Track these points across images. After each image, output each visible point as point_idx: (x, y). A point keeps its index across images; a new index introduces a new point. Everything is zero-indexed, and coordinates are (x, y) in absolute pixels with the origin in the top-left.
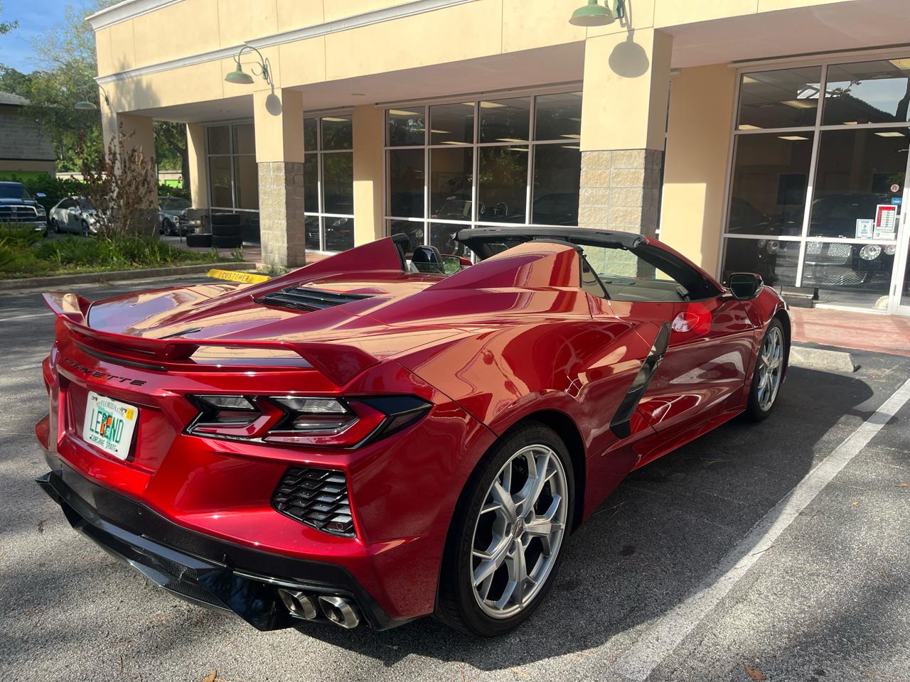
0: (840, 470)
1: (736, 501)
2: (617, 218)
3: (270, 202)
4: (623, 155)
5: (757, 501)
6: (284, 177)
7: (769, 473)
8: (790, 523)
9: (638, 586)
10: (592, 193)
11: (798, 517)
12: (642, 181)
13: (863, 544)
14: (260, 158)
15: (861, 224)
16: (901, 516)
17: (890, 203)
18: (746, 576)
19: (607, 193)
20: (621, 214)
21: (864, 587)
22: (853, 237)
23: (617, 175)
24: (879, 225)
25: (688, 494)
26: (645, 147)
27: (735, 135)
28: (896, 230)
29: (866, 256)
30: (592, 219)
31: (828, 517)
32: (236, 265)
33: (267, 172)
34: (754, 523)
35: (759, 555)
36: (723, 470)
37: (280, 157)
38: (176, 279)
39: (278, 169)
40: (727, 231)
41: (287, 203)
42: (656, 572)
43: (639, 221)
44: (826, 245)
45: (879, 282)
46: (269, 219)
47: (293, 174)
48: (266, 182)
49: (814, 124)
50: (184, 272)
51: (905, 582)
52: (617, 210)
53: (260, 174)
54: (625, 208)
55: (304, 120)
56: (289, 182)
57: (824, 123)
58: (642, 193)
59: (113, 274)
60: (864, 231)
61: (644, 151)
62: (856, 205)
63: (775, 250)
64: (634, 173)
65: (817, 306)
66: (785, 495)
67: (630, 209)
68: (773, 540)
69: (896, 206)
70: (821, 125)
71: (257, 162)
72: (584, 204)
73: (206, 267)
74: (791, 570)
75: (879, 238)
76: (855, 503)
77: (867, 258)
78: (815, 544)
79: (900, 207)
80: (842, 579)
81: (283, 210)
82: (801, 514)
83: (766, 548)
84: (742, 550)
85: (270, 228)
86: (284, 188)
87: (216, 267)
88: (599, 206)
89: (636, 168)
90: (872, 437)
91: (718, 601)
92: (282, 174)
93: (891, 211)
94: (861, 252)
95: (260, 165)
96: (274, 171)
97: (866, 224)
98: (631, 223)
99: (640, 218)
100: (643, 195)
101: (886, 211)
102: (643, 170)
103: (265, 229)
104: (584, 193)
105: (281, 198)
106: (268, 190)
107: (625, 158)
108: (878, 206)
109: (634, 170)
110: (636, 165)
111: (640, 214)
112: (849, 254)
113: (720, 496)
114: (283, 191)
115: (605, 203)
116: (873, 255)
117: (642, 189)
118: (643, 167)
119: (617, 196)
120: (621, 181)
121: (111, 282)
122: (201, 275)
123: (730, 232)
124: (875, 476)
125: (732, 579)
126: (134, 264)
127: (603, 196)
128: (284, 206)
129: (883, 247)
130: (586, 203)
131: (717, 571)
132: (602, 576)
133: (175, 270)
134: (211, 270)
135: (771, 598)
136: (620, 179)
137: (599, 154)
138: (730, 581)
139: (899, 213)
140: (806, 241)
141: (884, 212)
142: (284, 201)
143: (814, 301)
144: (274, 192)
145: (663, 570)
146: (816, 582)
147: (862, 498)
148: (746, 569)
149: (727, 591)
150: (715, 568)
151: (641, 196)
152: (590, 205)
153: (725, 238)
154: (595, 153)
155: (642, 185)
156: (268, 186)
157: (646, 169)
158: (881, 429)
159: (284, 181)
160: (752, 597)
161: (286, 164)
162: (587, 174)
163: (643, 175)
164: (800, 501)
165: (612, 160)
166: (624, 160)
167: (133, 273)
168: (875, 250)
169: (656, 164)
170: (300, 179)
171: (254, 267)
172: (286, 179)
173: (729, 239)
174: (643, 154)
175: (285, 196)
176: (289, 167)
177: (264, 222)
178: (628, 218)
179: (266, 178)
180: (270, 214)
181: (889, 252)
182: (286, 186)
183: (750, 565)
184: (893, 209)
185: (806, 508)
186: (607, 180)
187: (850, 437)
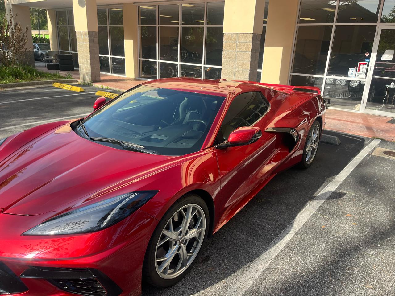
0: (320, 205)
1: (267, 226)
2: (239, 66)
3: (82, 51)
4: (243, 36)
5: (277, 225)
6: (88, 39)
7: (287, 208)
8: (290, 239)
9: (206, 284)
10: (228, 53)
11: (294, 235)
12: (251, 49)
13: (322, 253)
14: (76, 29)
15: (351, 71)
16: (344, 235)
17: (364, 61)
18: (261, 276)
19: (235, 54)
20: (241, 64)
21: (318, 283)
22: (347, 77)
23: (240, 45)
24: (359, 71)
25: (244, 222)
26: (252, 32)
27: (297, 26)
28: (366, 74)
29: (352, 85)
30: (228, 66)
31: (309, 236)
32: (68, 80)
33: (80, 36)
34: (272, 240)
35: (270, 261)
36: (265, 205)
37: (86, 29)
38: (38, 87)
39: (85, 34)
40: (292, 72)
41: (90, 51)
42: (217, 274)
43: (249, 68)
44: (335, 80)
45: (357, 97)
46: (82, 59)
47: (93, 37)
48: (80, 41)
49: (333, 22)
50: (42, 84)
51: (339, 279)
52: (239, 62)
53: (77, 36)
54: (243, 62)
55: (97, 9)
56: (91, 41)
57: (337, 22)
58: (251, 55)
59: (6, 85)
60: (352, 74)
61: (252, 34)
62: (351, 60)
63: (312, 81)
64: (247, 45)
65: (329, 108)
66: (291, 222)
67: (245, 62)
68: (279, 251)
69: (367, 63)
70: (336, 23)
71: (75, 30)
72: (225, 58)
73: (53, 81)
74: (284, 271)
75: (359, 77)
76: (323, 227)
77: (353, 86)
78: (299, 254)
79: (369, 63)
80: (308, 277)
81: (89, 55)
82: (296, 234)
83: (274, 257)
84: (263, 258)
85: (83, 63)
86: (88, 44)
87: (57, 82)
88: (231, 60)
89: (248, 43)
90: (339, 185)
91: (243, 293)
92: (87, 37)
93: (364, 65)
94: (350, 83)
95: (77, 33)
96: (83, 36)
97: (353, 71)
98: (245, 69)
99: (249, 66)
100: (251, 56)
101: (363, 65)
102: (252, 44)
103: (80, 64)
104: (224, 53)
105: (87, 49)
106: (81, 45)
107: (243, 37)
108: (359, 62)
109: (247, 43)
110: (248, 41)
111: (250, 65)
112: (345, 84)
113: (260, 223)
114: (88, 46)
115: (234, 59)
116: (356, 84)
117: (250, 53)
118: (251, 42)
119: (239, 55)
120: (241, 49)
121: (5, 89)
122: (50, 85)
123: (293, 72)
124: (336, 209)
125: (254, 278)
126: (17, 79)
127: (233, 55)
128: (89, 53)
129: (360, 81)
130: (226, 58)
131: (247, 272)
132: (189, 277)
133: (37, 83)
134: (55, 83)
135: (270, 290)
136: (241, 47)
137: (231, 35)
138: (252, 279)
139: (368, 66)
140: (326, 77)
141: (362, 65)
142: (89, 50)
143: (328, 105)
144: (84, 46)
145: (220, 273)
146: (295, 279)
147: (327, 223)
148: (262, 270)
149: (249, 286)
150: (247, 270)
151: (250, 56)
152: (227, 59)
153: (291, 75)
154: (230, 34)
155: (250, 51)
156: (81, 43)
157: (253, 43)
158: (344, 180)
159: (88, 41)
160: (261, 290)
161: (89, 32)
162: (226, 44)
163: (251, 46)
164: (297, 225)
165: (238, 38)
166: (243, 38)
167: (16, 84)
168: (357, 82)
169: (258, 41)
170: (96, 40)
171: (77, 82)
172: (89, 40)
173: (293, 75)
174: (251, 35)
175: (89, 48)
176: (90, 34)
177: (80, 60)
178: (244, 67)
179: (80, 39)
180: (82, 56)
181: (363, 83)
182: (89, 43)
183: (265, 268)
184: (365, 64)
185: (299, 230)
186: (235, 47)
187: (329, 185)
